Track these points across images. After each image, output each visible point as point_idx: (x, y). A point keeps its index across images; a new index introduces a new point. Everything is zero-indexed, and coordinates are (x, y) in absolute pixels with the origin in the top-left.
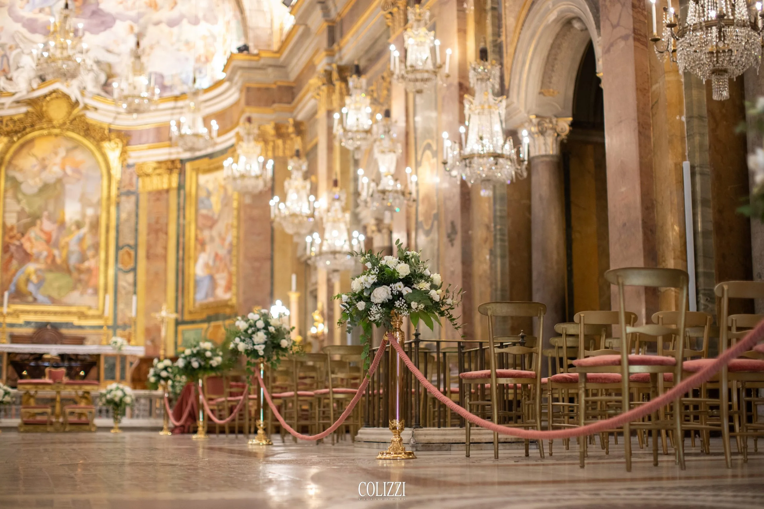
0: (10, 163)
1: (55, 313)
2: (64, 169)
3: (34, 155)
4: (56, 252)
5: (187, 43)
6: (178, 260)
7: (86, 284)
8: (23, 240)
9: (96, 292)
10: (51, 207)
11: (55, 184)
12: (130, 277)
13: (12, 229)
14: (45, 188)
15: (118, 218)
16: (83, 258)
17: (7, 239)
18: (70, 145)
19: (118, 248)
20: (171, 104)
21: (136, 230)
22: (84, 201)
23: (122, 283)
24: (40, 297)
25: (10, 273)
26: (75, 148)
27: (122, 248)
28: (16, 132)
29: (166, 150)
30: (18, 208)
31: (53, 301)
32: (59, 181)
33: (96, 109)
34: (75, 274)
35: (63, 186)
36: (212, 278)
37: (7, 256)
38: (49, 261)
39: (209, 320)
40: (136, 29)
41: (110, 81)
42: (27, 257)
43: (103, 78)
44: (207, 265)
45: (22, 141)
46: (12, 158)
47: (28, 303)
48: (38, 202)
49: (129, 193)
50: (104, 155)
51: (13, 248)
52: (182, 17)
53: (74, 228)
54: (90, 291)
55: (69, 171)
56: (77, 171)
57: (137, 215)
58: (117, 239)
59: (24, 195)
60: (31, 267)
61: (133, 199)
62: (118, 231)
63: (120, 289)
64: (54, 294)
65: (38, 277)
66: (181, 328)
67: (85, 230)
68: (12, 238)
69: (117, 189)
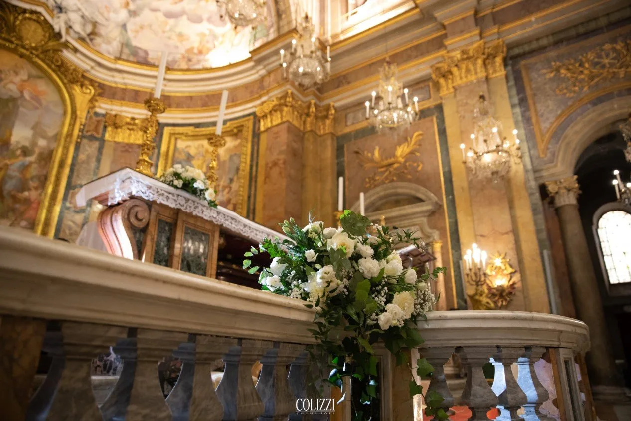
2: (22, 92)
7: (20, 216)
9: (33, 226)
12: (78, 218)
15: (75, 158)
16: (23, 187)
18: (35, 72)
19: (68, 186)
22: (38, 130)
23: (67, 222)
26: (40, 77)
27: (76, 186)
32: (13, 100)
33: (76, 51)
34: (9, 201)
35: (16, 107)
40: (132, 7)
41: (92, 37)
43: (89, 29)
49: (92, 138)
50: (72, 95)
52: (183, 13)
53: (19, 152)
54: (24, 223)
55: (27, 96)
56: (36, 98)
57: (98, 161)
58: (70, 177)
61: (96, 144)
62: (72, 170)
67: (32, 158)
69: (81, 130)
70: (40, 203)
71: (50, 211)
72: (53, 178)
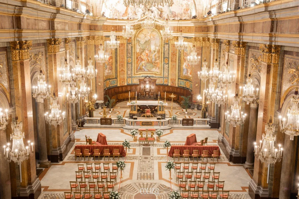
0: (137, 36)
1: (149, 74)
2: (150, 37)
3: (143, 34)
4: (149, 58)
5: (182, 5)
6: (179, 63)
7: (157, 66)
8: (141, 56)
9: (159, 68)
10: (147, 47)
11: (148, 41)
12: (167, 65)
13: (138, 53)
14: (146, 42)
15: (164, 50)
16: (156, 60)
17: (137, 56)
18: (152, 31)
19: (164, 58)
20: (177, 22)
21: (169, 54)
22: (156, 45)
23: (165, 67)
24: (146, 70)
25: (138, 64)
26: (153, 31)
27: (165, 58)
28: (138, 28)
29: (176, 34)
30: (140, 48)
31: (149, 71)
32: (149, 40)
33: (158, 21)
34: (154, 64)
35: (150, 41)
36: (187, 69)
37: (137, 60)
38: (147, 61)
39: (186, 80)
41: (162, 13)
42: (142, 60)
43: (160, 13)
44: (186, 66)
45: (140, 31)
46: (138, 35)
47: (143, 71)
48: (144, 46)
49: (167, 44)
50: (160, 33)
51: (139, 58)
53: (153, 52)
54: (157, 68)
55: (152, 37)
56: (154, 37)
57: (169, 50)
58: (164, 55)
59: (141, 44)
60: (143, 62)
61: (168, 45)
62: (164, 54)
63: (165, 68)
64: (149, 69)
65: (145, 64)
66: (179, 80)
67: (156, 53)
68: (138, 55)
69: (164, 43)
70: (159, 63)
71: (161, 65)
72: (160, 57)
